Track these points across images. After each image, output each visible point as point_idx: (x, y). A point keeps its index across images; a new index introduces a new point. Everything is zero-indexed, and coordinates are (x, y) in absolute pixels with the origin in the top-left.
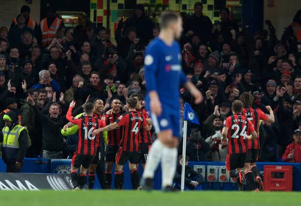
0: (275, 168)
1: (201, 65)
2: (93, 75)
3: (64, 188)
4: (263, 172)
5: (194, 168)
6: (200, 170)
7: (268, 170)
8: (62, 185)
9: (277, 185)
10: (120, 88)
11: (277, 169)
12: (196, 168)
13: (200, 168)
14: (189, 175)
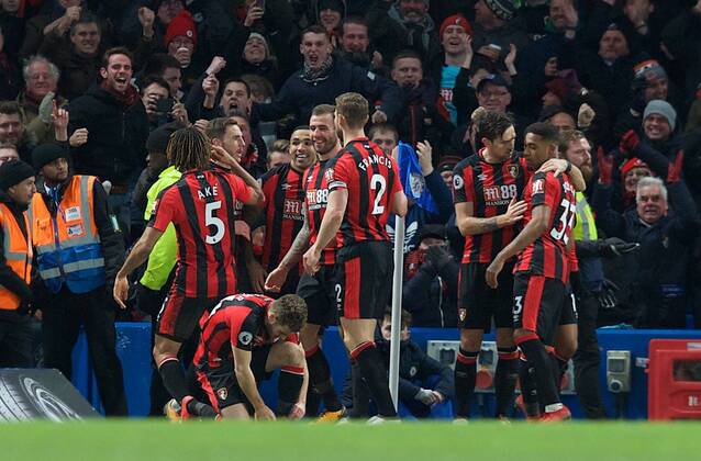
0: (686, 347)
1: (460, 23)
2: (115, 58)
3: (18, 412)
4: (646, 360)
5: (430, 348)
6: (447, 356)
7: (662, 354)
8: (11, 404)
9: (692, 401)
10: (231, 93)
11: (690, 350)
12: (435, 348)
13: (447, 349)
14: (413, 372)
